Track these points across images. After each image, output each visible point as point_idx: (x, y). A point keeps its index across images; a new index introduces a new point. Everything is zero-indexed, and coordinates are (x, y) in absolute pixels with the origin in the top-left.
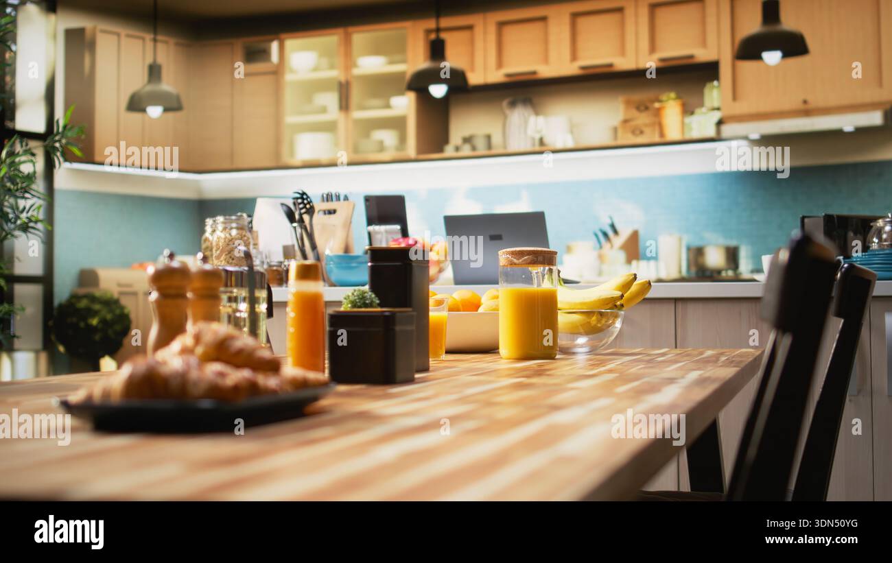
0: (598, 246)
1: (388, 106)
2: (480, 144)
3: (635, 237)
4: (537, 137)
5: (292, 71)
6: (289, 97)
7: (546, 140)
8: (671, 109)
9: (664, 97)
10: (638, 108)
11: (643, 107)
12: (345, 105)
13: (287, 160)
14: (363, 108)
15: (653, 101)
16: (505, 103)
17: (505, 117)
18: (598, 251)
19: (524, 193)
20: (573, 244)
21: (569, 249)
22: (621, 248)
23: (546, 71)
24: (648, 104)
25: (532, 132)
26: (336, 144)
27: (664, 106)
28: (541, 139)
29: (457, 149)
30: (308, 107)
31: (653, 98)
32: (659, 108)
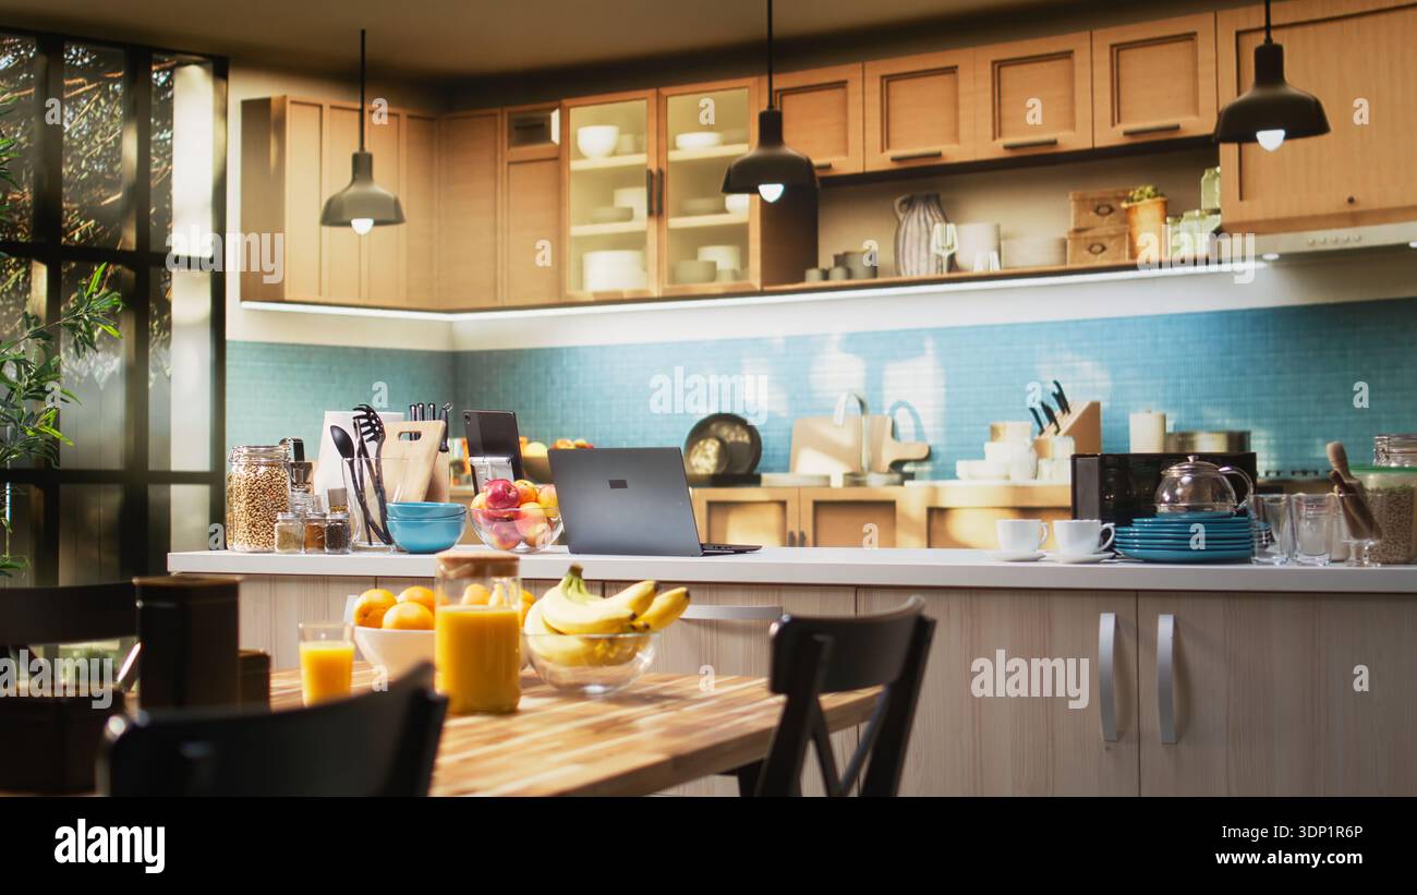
0: (1037, 428)
1: (723, 210)
2: (859, 265)
3: (1094, 409)
4: (946, 254)
5: (581, 156)
6: (575, 196)
7: (960, 260)
8: (1147, 213)
9: (1135, 194)
10: (1097, 211)
11: (1104, 208)
12: (656, 209)
13: (573, 292)
14: (684, 213)
15: (1120, 199)
16: (898, 201)
17: (899, 224)
18: (1037, 437)
19: (929, 344)
20: (999, 424)
21: (994, 433)
22: (1068, 433)
23: (955, 153)
24: (1114, 205)
25: (937, 247)
26: (645, 269)
27: (1136, 207)
28: (952, 258)
29: (826, 275)
30: (605, 211)
31: (1121, 194)
32: (1128, 210)
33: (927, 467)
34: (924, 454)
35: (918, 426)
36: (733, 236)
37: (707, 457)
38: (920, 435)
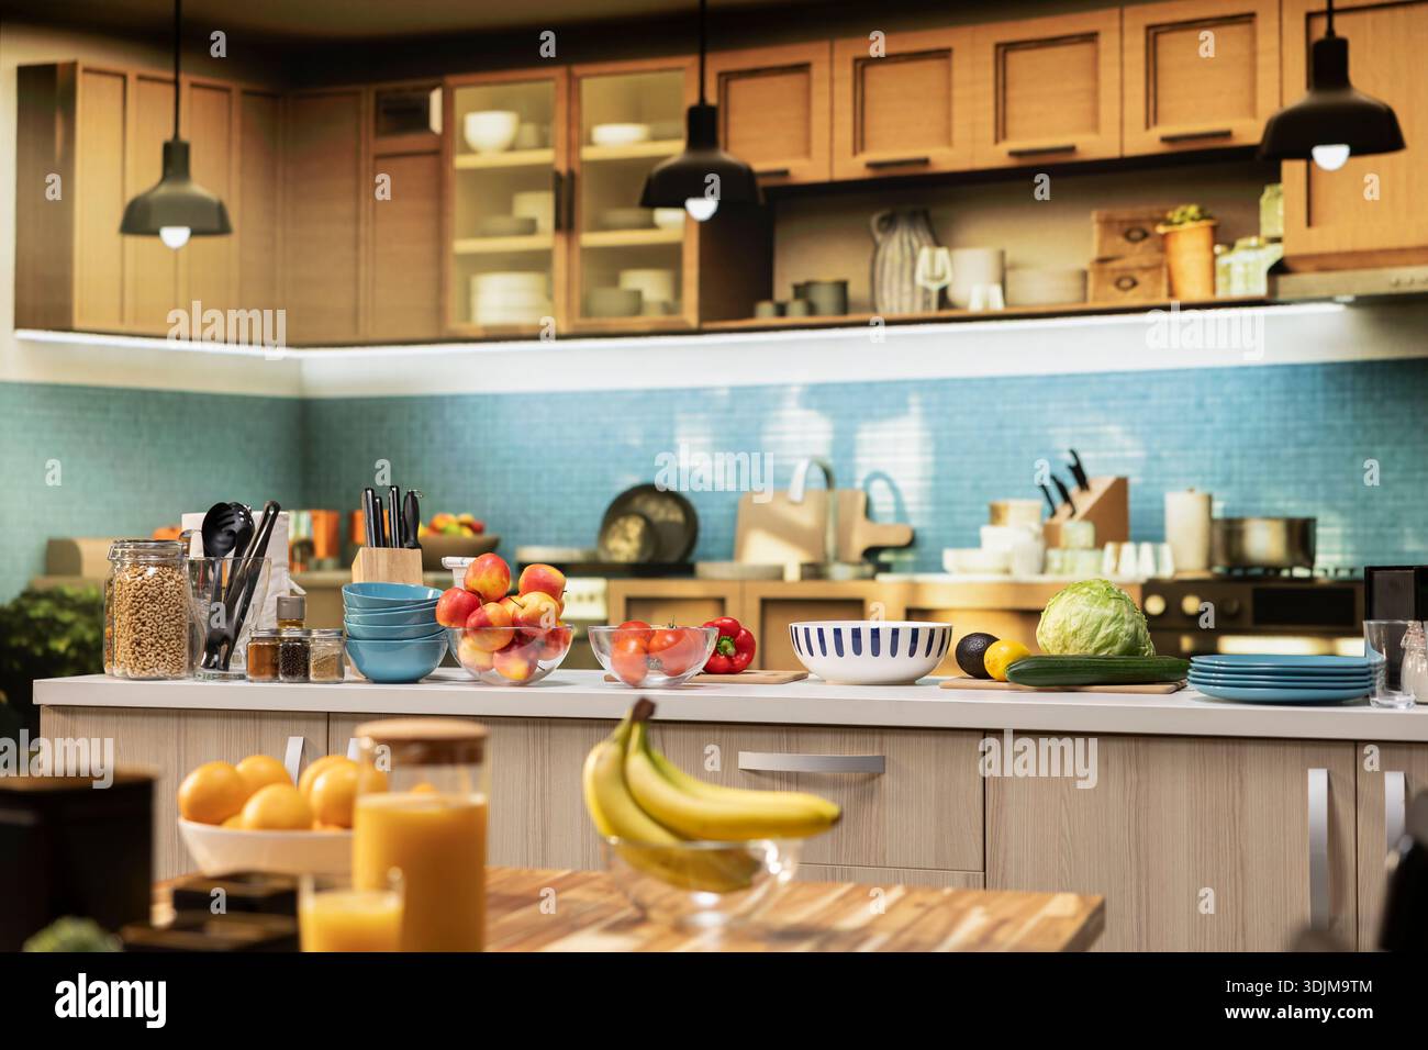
0: (1048, 509)
1: (651, 225)
2: (825, 298)
3: (1120, 486)
4: (935, 287)
5: (468, 150)
6: (460, 206)
7: (953, 295)
8: (1189, 239)
9: (1175, 216)
10: (1127, 236)
11: (1136, 232)
12: (566, 222)
13: (455, 325)
14: (600, 226)
15: (1156, 222)
16: (874, 220)
17: (876, 248)
18: (1047, 520)
19: (914, 399)
20: (1001, 502)
21: (995, 515)
22: (1087, 517)
23: (946, 159)
24: (1148, 227)
25: (925, 278)
26: (550, 297)
27: (1175, 232)
28: (943, 292)
29: (781, 310)
30: (501, 222)
31: (1157, 215)
32: (1165, 237)
33: (908, 557)
34: (904, 539)
35: (899, 503)
36: (664, 257)
37: (628, 540)
38: (901, 514)
